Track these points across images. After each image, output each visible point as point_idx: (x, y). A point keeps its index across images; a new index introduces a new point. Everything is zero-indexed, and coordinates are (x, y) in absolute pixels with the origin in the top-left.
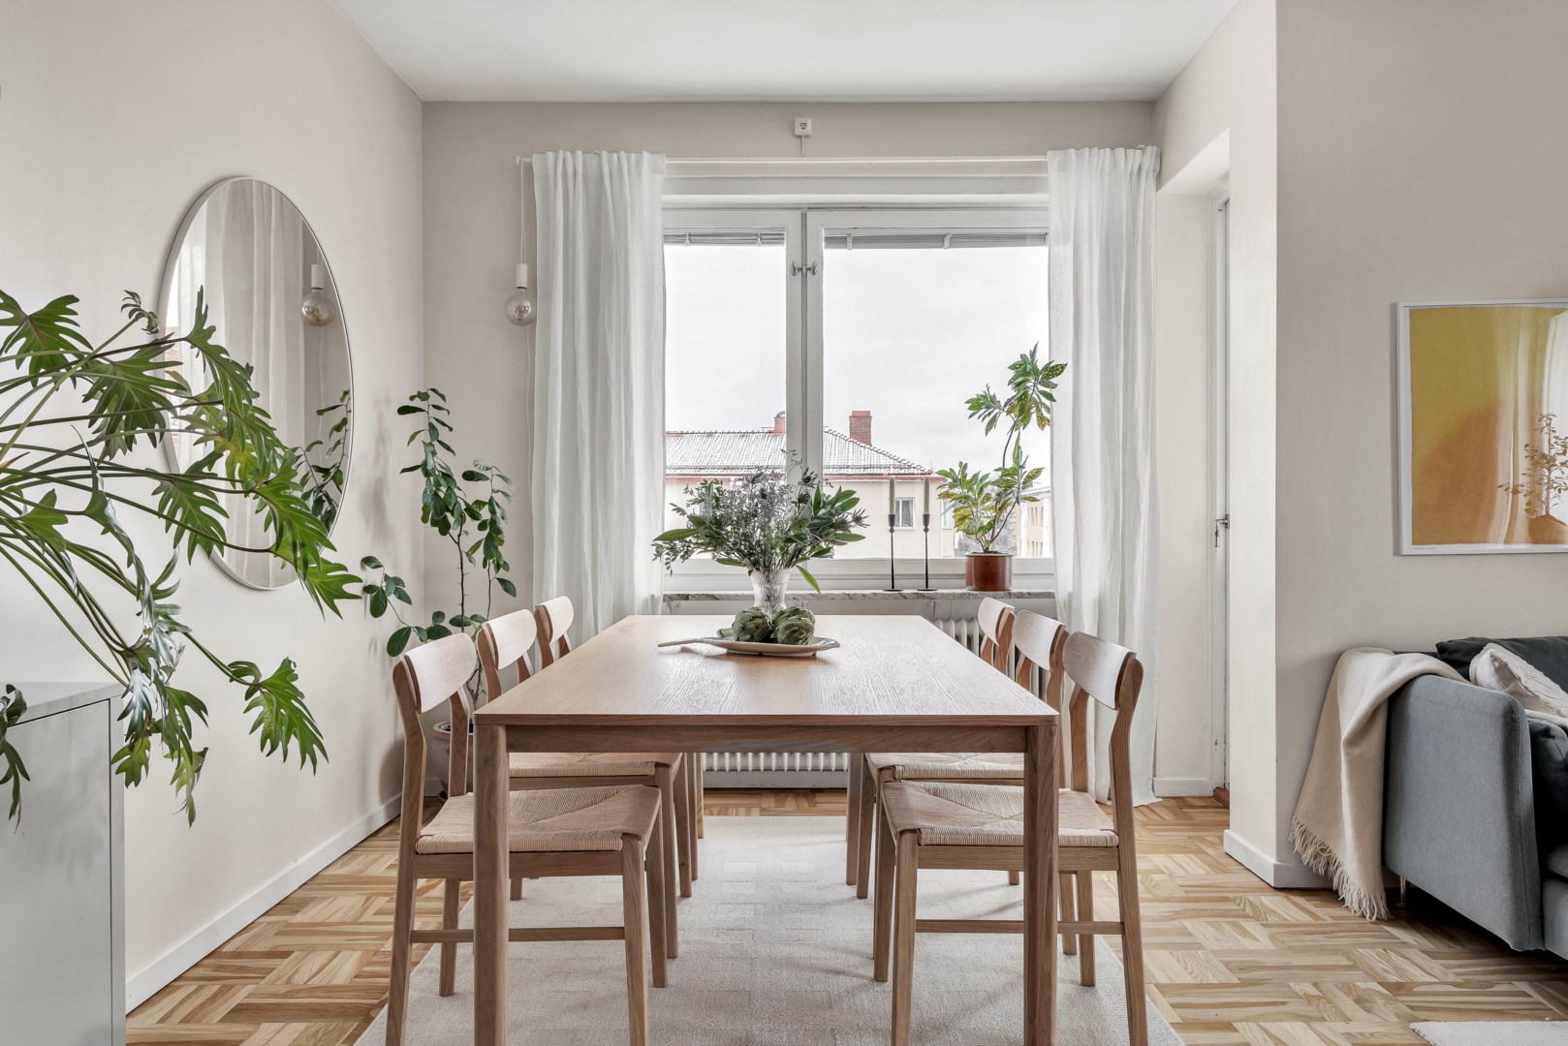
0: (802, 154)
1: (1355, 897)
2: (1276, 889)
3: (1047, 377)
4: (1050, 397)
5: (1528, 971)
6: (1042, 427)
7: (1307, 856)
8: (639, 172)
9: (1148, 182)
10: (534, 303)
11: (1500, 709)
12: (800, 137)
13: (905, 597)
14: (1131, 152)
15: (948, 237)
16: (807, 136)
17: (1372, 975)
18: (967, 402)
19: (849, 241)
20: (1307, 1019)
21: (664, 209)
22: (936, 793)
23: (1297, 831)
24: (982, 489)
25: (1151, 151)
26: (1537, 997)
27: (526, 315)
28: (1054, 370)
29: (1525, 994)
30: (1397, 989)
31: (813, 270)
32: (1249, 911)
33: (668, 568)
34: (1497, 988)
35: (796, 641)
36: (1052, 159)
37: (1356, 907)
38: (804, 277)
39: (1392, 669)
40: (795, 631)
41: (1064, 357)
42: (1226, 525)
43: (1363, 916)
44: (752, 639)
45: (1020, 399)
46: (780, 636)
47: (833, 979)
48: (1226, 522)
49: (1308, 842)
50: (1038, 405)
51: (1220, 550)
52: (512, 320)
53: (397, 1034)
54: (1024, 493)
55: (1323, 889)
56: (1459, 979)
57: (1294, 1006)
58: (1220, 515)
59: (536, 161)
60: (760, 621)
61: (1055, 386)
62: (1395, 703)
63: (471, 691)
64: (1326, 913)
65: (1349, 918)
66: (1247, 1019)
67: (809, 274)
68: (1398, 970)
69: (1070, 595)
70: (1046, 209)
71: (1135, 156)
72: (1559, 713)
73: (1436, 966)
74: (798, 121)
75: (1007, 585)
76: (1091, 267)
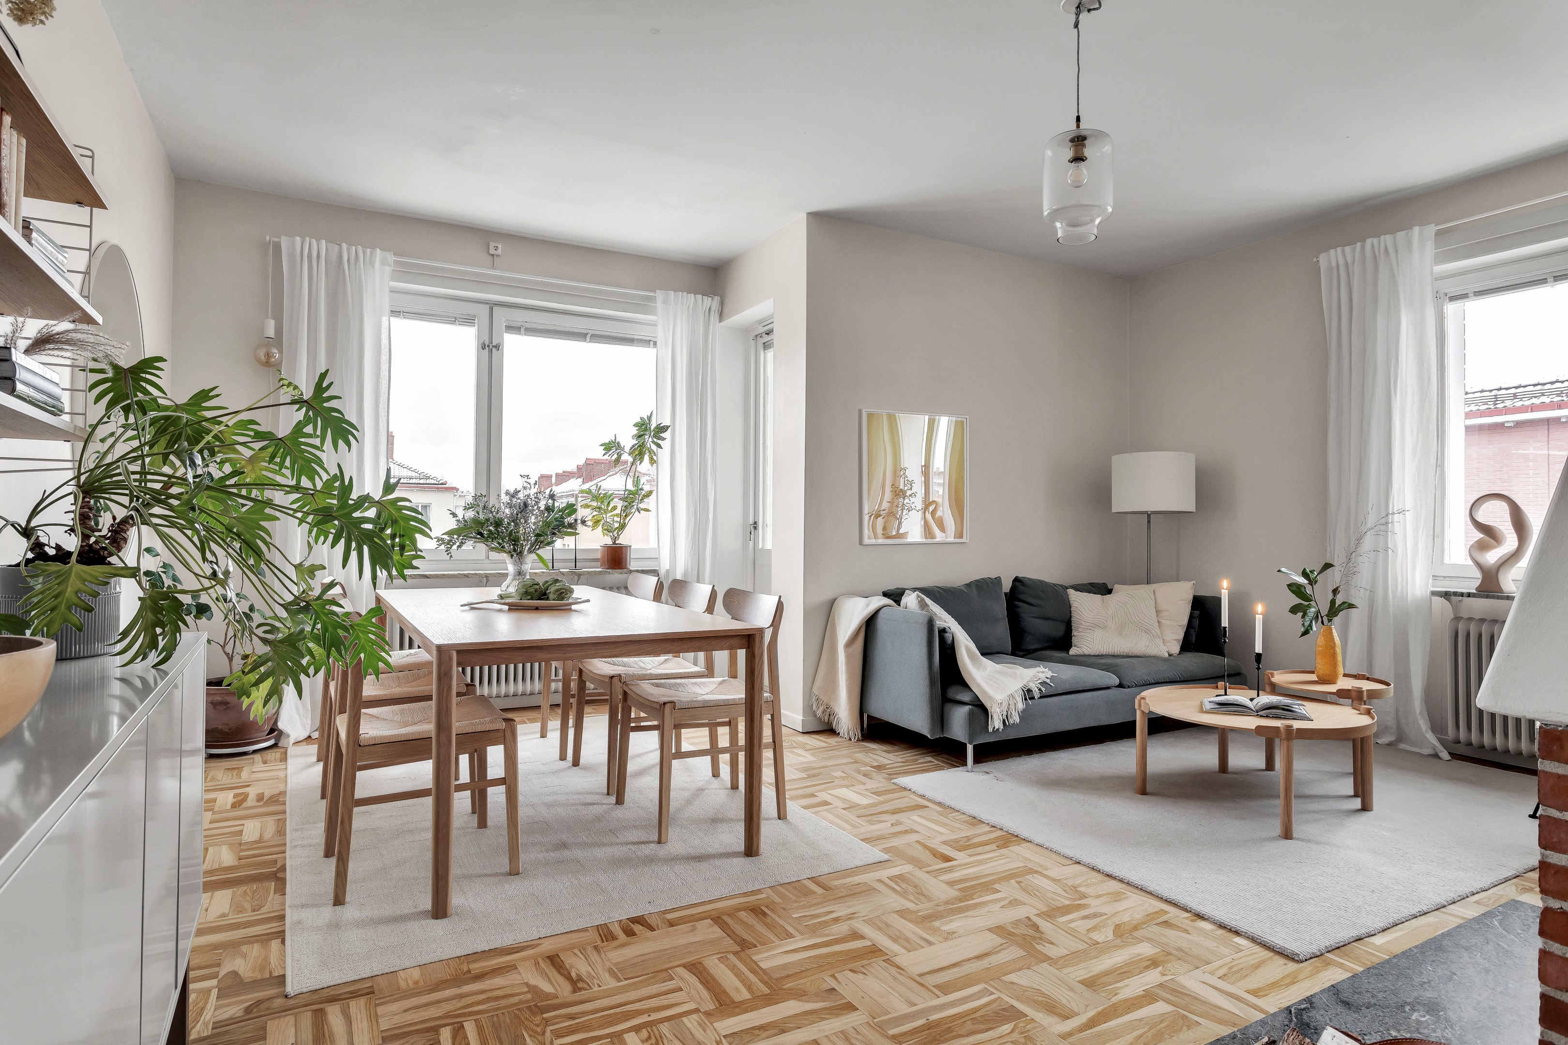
0: (493, 267)
1: (846, 729)
2: (803, 733)
3: (658, 432)
4: (659, 446)
5: (931, 752)
6: (652, 464)
7: (819, 713)
8: (372, 264)
9: (714, 317)
10: (281, 352)
11: (926, 620)
12: (493, 255)
13: (563, 574)
14: (705, 298)
15: (589, 336)
16: (498, 256)
17: (866, 765)
18: (601, 445)
19: (523, 330)
20: (847, 787)
21: (391, 291)
22: (657, 685)
23: (814, 699)
24: (609, 503)
25: (717, 299)
26: (937, 762)
27: (273, 360)
28: (661, 429)
29: (931, 762)
30: (879, 768)
31: (497, 347)
32: (795, 745)
33: (448, 554)
34: (920, 761)
35: (562, 599)
36: (660, 295)
37: (846, 736)
38: (491, 351)
39: (868, 605)
40: (563, 593)
41: (667, 422)
42: (755, 528)
43: (850, 739)
44: (532, 599)
45: (640, 446)
46: (551, 596)
47: (591, 807)
48: (755, 525)
49: (820, 705)
50: (651, 451)
51: (751, 543)
52: (258, 360)
53: (344, 868)
54: (642, 506)
55: (828, 730)
56: (903, 760)
57: (837, 782)
58: (751, 521)
59: (284, 242)
60: (537, 587)
61: (664, 439)
62: (870, 623)
63: (227, 654)
64: (832, 740)
65: (843, 742)
66: (820, 791)
67: (494, 350)
68: (876, 760)
69: (668, 571)
70: (656, 325)
71: (708, 301)
72: (945, 622)
73: (891, 756)
74: (492, 245)
75: (628, 566)
76: (682, 367)
